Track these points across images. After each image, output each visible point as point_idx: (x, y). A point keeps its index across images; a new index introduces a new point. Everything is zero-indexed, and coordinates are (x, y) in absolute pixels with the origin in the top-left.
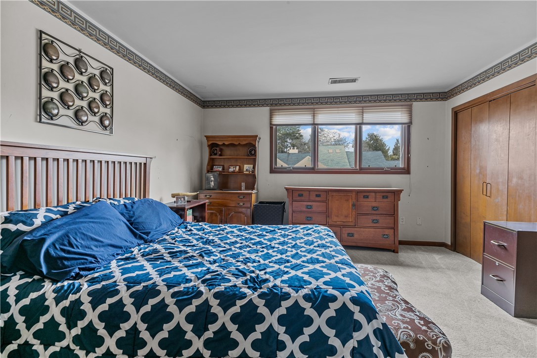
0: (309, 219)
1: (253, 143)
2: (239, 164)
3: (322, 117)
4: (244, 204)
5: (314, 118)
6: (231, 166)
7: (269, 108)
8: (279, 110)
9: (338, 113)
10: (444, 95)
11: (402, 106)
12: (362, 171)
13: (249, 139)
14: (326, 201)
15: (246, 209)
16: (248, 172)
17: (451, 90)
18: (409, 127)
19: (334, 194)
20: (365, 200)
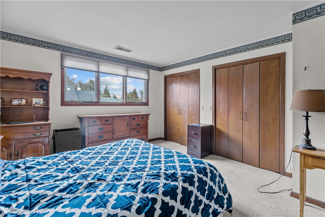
0: (100, 137)
1: (47, 80)
2: (26, 98)
3: (104, 68)
4: (41, 134)
5: (98, 68)
6: (15, 99)
7: (61, 52)
8: (70, 56)
9: (114, 67)
10: (161, 69)
11: (145, 70)
12: (127, 104)
13: (42, 76)
14: (112, 124)
15: (44, 139)
16: (40, 105)
17: (163, 67)
18: (148, 82)
19: (117, 119)
20: (134, 120)
